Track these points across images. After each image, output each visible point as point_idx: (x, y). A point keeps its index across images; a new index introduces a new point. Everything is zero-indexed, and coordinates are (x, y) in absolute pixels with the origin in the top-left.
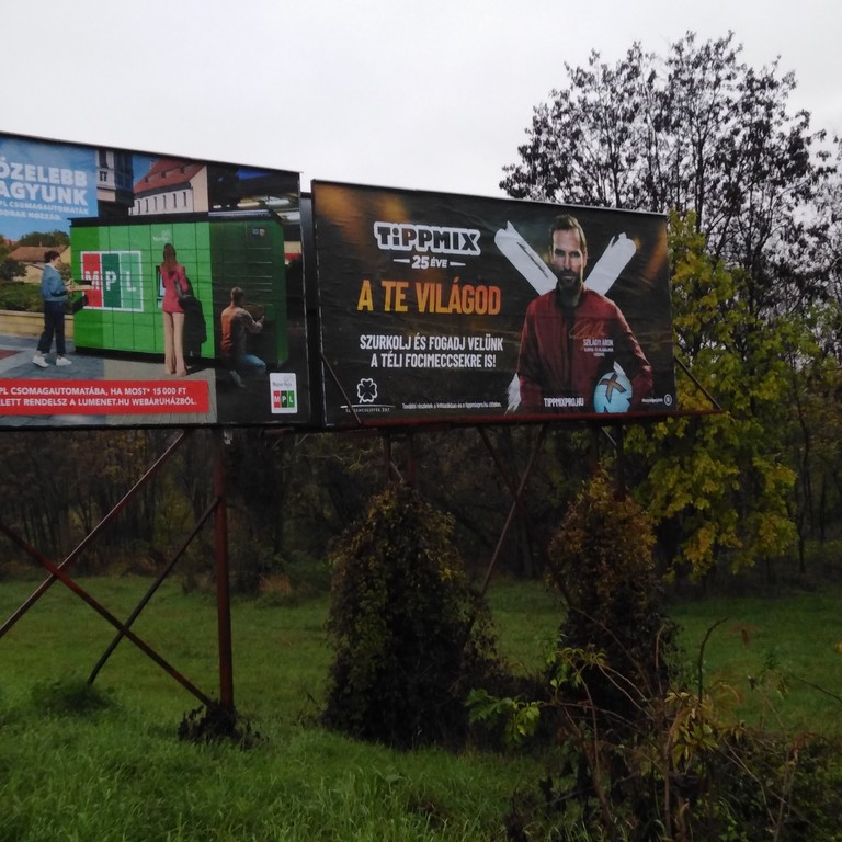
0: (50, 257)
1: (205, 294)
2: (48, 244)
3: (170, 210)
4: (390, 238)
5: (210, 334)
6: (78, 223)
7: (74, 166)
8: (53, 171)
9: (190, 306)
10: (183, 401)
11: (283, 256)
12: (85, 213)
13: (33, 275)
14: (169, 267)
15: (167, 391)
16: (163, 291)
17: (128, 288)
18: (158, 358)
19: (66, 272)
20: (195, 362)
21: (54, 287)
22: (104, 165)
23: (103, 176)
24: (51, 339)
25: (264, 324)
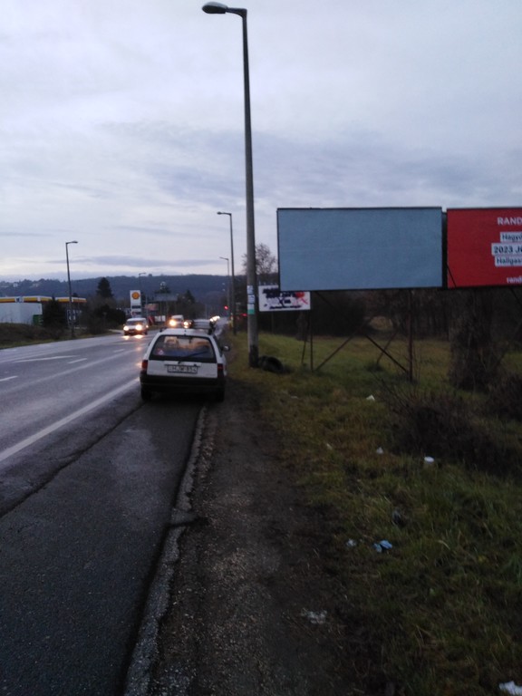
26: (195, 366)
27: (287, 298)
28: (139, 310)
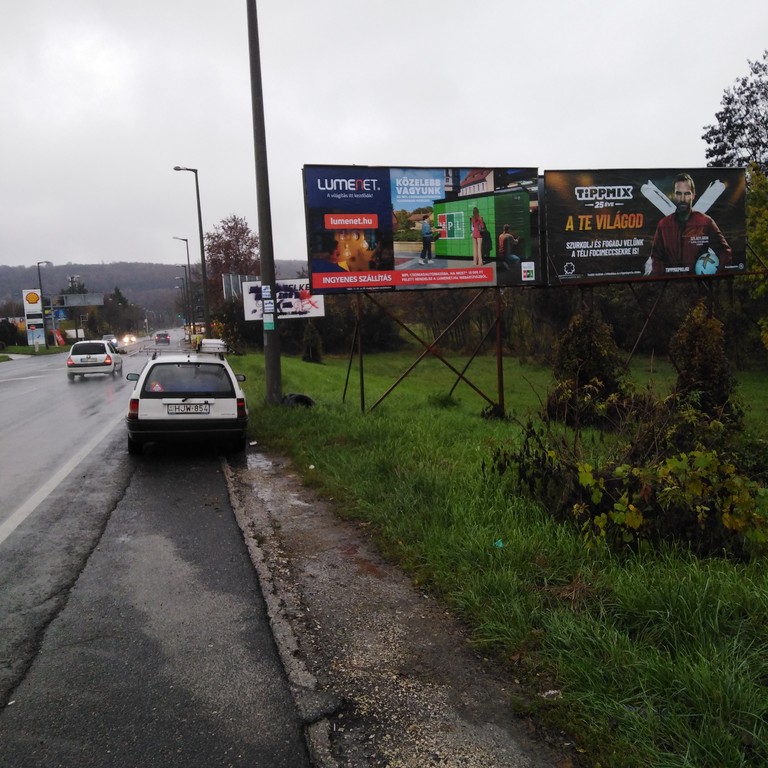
0: (425, 218)
1: (491, 229)
2: (424, 212)
3: (477, 192)
4: (583, 195)
5: (494, 247)
6: (436, 202)
7: (435, 178)
8: (426, 180)
9: (485, 235)
10: (481, 277)
11: (529, 208)
12: (439, 197)
13: (419, 226)
14: (476, 218)
15: (474, 272)
16: (473, 229)
17: (458, 228)
18: (471, 258)
19: (432, 224)
20: (487, 259)
21: (427, 231)
22: (448, 175)
23: (447, 180)
24: (426, 253)
25: (520, 240)
26: (206, 403)
27: (287, 300)
28: (40, 321)
